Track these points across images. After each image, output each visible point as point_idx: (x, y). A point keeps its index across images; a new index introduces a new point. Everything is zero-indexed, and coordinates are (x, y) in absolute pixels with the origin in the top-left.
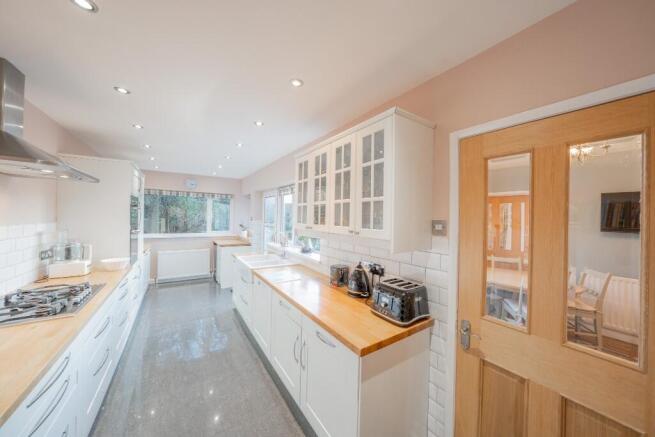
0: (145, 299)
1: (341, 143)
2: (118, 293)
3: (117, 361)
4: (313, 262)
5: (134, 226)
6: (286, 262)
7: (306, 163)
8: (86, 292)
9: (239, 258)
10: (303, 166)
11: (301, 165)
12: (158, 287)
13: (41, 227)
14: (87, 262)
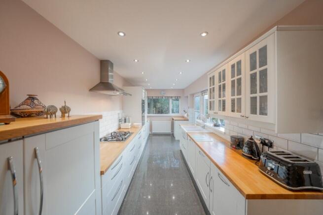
0: (148, 139)
1: (235, 61)
2: (138, 136)
3: (138, 161)
4: (221, 132)
5: (143, 111)
6: (205, 131)
7: (214, 77)
8: (129, 134)
9: (182, 126)
10: (212, 79)
11: (210, 78)
12: (152, 136)
13: (119, 112)
14: (130, 124)
